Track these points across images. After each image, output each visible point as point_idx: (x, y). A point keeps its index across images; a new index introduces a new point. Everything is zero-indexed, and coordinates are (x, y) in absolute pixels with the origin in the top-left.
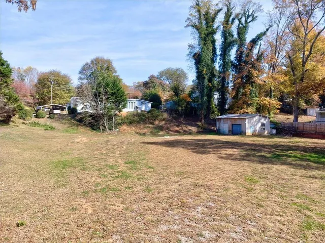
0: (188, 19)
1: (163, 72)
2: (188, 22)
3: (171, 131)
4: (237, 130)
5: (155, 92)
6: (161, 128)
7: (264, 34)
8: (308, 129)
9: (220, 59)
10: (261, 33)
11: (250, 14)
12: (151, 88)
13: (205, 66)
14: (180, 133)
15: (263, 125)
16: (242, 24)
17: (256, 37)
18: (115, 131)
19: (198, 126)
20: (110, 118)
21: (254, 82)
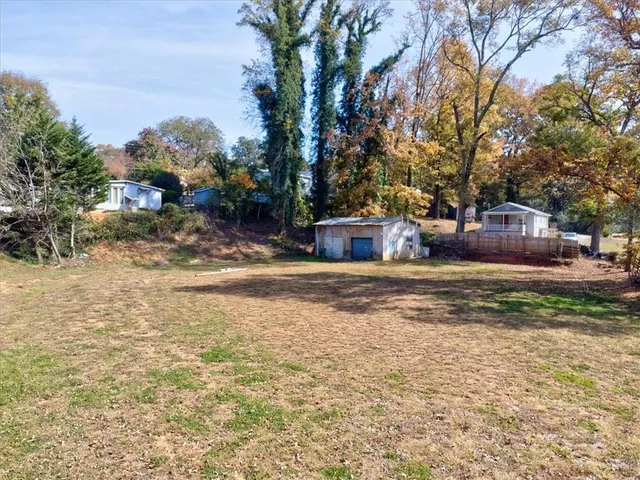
0: (246, 7)
1: (168, 125)
2: (244, 14)
3: (217, 257)
4: (362, 249)
5: (158, 167)
6: (192, 251)
7: (396, 59)
8: (486, 245)
9: (314, 104)
10: (390, 58)
11: (369, 16)
12: (146, 159)
13: (287, 112)
14: (236, 259)
15: (409, 239)
16: (354, 35)
17: (382, 64)
18: (77, 258)
19: (275, 244)
20: (64, 226)
21: (384, 154)
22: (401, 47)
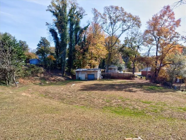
4: (91, 77)
15: (100, 74)
22: (88, 24)
